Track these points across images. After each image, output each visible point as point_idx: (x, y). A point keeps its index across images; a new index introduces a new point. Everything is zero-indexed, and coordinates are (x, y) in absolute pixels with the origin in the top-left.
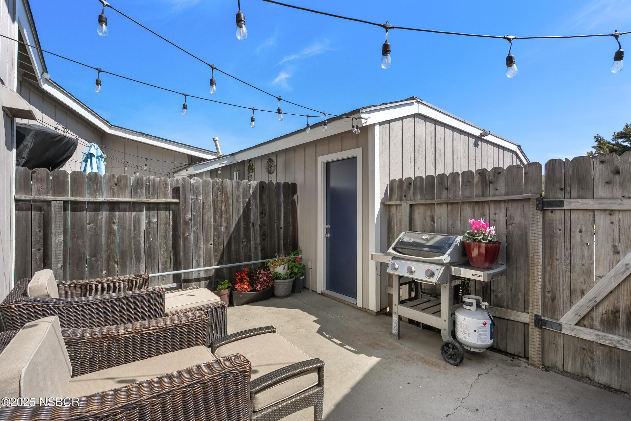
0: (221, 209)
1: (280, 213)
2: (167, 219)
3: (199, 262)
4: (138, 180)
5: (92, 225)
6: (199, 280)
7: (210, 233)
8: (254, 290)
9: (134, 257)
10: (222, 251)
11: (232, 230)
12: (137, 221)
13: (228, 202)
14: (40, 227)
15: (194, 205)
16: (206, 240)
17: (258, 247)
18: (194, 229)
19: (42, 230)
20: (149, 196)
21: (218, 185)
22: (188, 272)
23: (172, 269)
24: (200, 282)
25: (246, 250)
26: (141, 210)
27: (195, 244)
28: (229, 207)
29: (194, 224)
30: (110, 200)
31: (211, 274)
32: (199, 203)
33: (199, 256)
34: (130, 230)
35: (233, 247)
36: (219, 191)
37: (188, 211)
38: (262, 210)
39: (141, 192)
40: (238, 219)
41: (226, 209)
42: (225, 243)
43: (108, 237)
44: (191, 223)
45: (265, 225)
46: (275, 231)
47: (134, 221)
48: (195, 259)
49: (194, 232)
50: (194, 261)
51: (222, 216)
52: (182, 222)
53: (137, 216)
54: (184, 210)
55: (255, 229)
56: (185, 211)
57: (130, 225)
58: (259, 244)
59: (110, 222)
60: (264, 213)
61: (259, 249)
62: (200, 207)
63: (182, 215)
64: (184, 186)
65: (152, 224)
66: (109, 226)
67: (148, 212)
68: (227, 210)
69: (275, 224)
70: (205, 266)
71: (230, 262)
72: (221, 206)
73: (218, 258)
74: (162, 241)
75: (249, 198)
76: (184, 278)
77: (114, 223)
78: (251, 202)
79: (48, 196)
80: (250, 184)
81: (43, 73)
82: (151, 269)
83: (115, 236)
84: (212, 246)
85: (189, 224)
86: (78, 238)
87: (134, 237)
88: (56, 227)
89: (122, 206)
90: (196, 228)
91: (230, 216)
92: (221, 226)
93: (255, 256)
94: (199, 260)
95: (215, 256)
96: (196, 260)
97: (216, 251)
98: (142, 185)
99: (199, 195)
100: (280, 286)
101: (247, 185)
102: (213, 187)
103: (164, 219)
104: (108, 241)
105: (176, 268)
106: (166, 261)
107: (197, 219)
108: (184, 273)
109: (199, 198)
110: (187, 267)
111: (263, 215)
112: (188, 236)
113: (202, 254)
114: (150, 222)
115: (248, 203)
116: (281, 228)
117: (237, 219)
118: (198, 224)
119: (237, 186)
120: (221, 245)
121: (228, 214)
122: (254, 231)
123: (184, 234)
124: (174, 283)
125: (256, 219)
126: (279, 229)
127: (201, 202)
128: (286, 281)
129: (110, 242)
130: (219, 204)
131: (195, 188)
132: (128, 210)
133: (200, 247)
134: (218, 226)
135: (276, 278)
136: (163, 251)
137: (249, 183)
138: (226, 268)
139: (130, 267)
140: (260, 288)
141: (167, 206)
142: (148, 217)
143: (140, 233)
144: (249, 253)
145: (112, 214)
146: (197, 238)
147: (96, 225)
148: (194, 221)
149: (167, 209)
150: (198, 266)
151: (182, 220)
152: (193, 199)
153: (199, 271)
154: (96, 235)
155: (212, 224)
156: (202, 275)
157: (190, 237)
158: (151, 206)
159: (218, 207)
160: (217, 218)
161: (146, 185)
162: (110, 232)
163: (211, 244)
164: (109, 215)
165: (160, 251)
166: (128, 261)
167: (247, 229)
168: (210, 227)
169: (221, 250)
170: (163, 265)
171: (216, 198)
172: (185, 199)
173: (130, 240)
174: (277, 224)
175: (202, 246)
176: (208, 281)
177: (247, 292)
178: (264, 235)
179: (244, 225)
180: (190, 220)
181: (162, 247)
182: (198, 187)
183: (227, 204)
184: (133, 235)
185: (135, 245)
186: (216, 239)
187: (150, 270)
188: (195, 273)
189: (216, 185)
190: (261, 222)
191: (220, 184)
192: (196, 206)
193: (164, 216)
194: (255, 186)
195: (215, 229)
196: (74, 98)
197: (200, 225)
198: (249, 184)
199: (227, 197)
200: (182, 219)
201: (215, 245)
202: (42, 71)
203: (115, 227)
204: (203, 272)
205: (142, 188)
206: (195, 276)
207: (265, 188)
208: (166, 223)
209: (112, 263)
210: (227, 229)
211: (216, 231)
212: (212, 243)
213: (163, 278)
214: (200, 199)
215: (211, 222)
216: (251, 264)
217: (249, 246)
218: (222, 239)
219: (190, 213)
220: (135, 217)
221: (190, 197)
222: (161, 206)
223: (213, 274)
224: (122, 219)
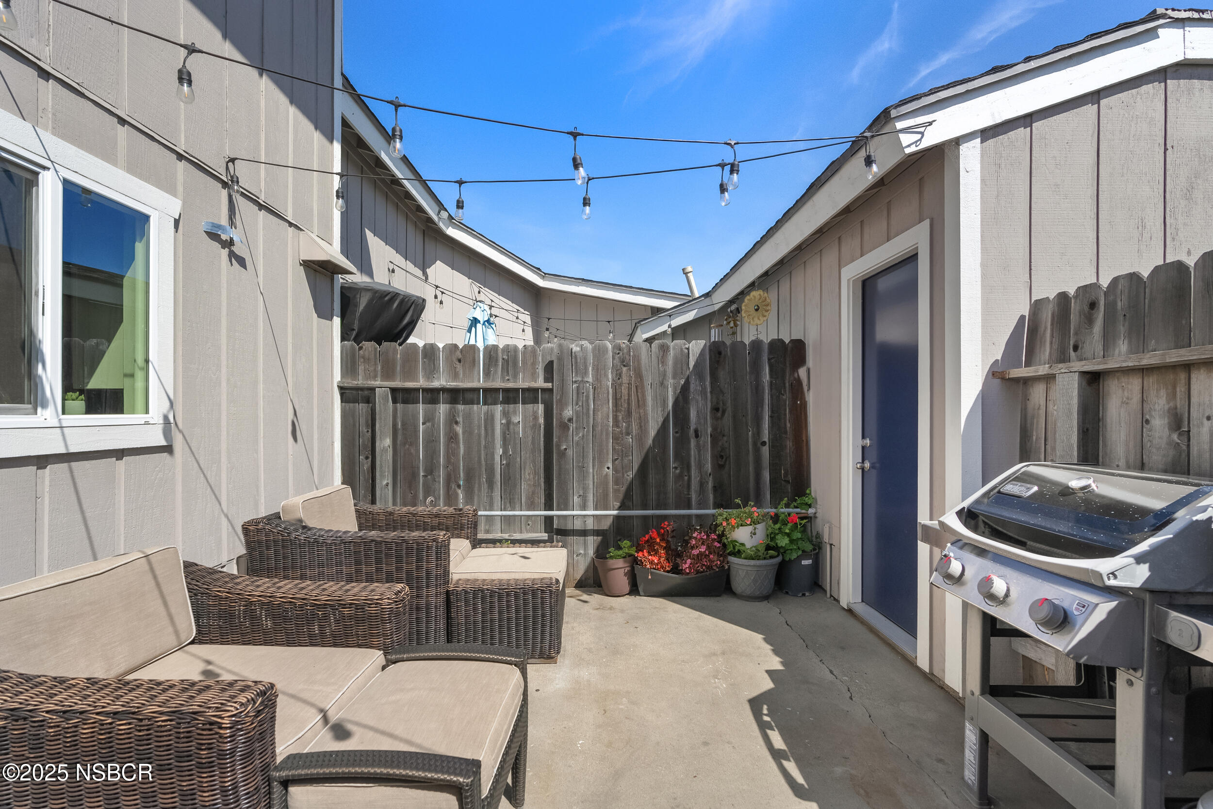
0: (629, 399)
1: (760, 409)
2: (536, 418)
3: (585, 500)
4: (490, 352)
5: (428, 424)
6: (584, 533)
7: (607, 446)
8: (678, 570)
9: (484, 480)
10: (628, 482)
11: (650, 441)
12: (489, 420)
13: (643, 387)
14: (367, 426)
15: (578, 394)
16: (600, 459)
17: (708, 483)
18: (576, 438)
19: (370, 430)
20: (507, 378)
21: (623, 354)
22: (565, 517)
23: (543, 506)
24: (586, 538)
25: (680, 486)
26: (495, 403)
27: (579, 467)
28: (644, 395)
29: (576, 428)
30: (448, 387)
31: (606, 525)
32: (586, 389)
33: (585, 489)
34: (479, 435)
35: (652, 477)
36: (624, 366)
37: (566, 405)
38: (718, 403)
39: (496, 372)
40: (662, 420)
41: (638, 400)
42: (636, 467)
43: (448, 445)
44: (572, 426)
45: (724, 436)
46: (749, 451)
47: (486, 420)
48: (578, 493)
49: (578, 444)
50: (575, 498)
51: (629, 413)
52: (556, 424)
53: (490, 412)
54: (560, 401)
55: (701, 442)
56: (562, 405)
57: (479, 427)
58: (710, 475)
59: (452, 420)
60: (721, 409)
61: (710, 485)
62: (588, 397)
63: (557, 411)
64: (560, 359)
65: (511, 427)
66: (450, 428)
67: (507, 405)
68: (641, 403)
69: (748, 434)
70: (596, 509)
71: (645, 507)
72: (629, 395)
73: (621, 496)
74: (528, 455)
75: (686, 376)
76: (558, 525)
77: (457, 423)
78: (692, 387)
79: (376, 381)
80: (688, 349)
82: (510, 502)
83: (458, 443)
84: (610, 472)
85: (568, 429)
86: (411, 444)
87: (485, 447)
88: (380, 426)
89: (469, 396)
90: (580, 435)
91: (646, 414)
92: (628, 434)
93: (699, 501)
94: (586, 497)
95: (616, 491)
96: (580, 496)
97: (616, 482)
98: (497, 360)
99: (586, 373)
100: (740, 572)
101: (682, 349)
102: (613, 358)
103: (531, 419)
104: (448, 451)
105: (549, 506)
106: (533, 493)
107: (583, 418)
108: (558, 516)
109: (586, 379)
110: (562, 507)
111: (719, 414)
112: (566, 449)
113: (591, 486)
114: (509, 423)
115: (685, 389)
116: (764, 443)
117: (661, 420)
118: (585, 428)
119: (661, 353)
120: (627, 472)
121: (641, 411)
122: (698, 446)
123: (558, 446)
124: (545, 532)
125: (702, 421)
126: (759, 444)
127: (591, 387)
128: (752, 562)
129: (451, 453)
130: (625, 391)
131: (579, 361)
132: (476, 402)
133: (588, 472)
134: (622, 434)
135: (732, 554)
136: (529, 474)
137: (687, 346)
138: (637, 517)
139: (479, 496)
140: (690, 567)
141: (533, 395)
142: (505, 414)
143: (493, 440)
144: (686, 493)
145: (454, 408)
146: (582, 454)
147: (433, 425)
148: (577, 422)
149: (535, 401)
150: (584, 507)
151: (556, 421)
152: (576, 382)
153: (585, 516)
154: (431, 441)
155: (611, 429)
156: (590, 525)
157: (570, 452)
158: (511, 395)
159: (621, 396)
160: (620, 418)
161: (503, 359)
162: (452, 438)
163: (608, 468)
164: (450, 409)
165: (524, 474)
166: (477, 486)
167: (682, 442)
168: (607, 434)
169: (627, 479)
170: (528, 498)
171: (619, 379)
172: (563, 381)
173: (479, 451)
174: (753, 434)
175: (591, 470)
176: (600, 538)
177: (662, 572)
178: (722, 457)
179: (677, 432)
180: (570, 420)
181: (527, 467)
182: (585, 359)
183: (639, 391)
184: (483, 443)
185: (486, 462)
186: (618, 459)
187: (508, 505)
188: (577, 518)
189: (619, 353)
190: (715, 429)
191: (625, 351)
192: (581, 396)
193: (531, 414)
194: (699, 352)
195: (616, 438)
197: (588, 431)
198: (686, 348)
199: (639, 375)
200: (556, 419)
201: (615, 469)
203: (459, 429)
204: (592, 519)
205: (496, 365)
206: (578, 525)
207: (723, 353)
208: (534, 426)
209: (453, 487)
210: (641, 438)
211: (617, 444)
212: (610, 465)
213: (528, 521)
214: (588, 382)
215: (608, 426)
216: (689, 516)
217: (686, 478)
218: (630, 460)
219: (570, 408)
220: (486, 414)
221: (571, 377)
222: (527, 395)
223: (610, 526)
224: (468, 416)
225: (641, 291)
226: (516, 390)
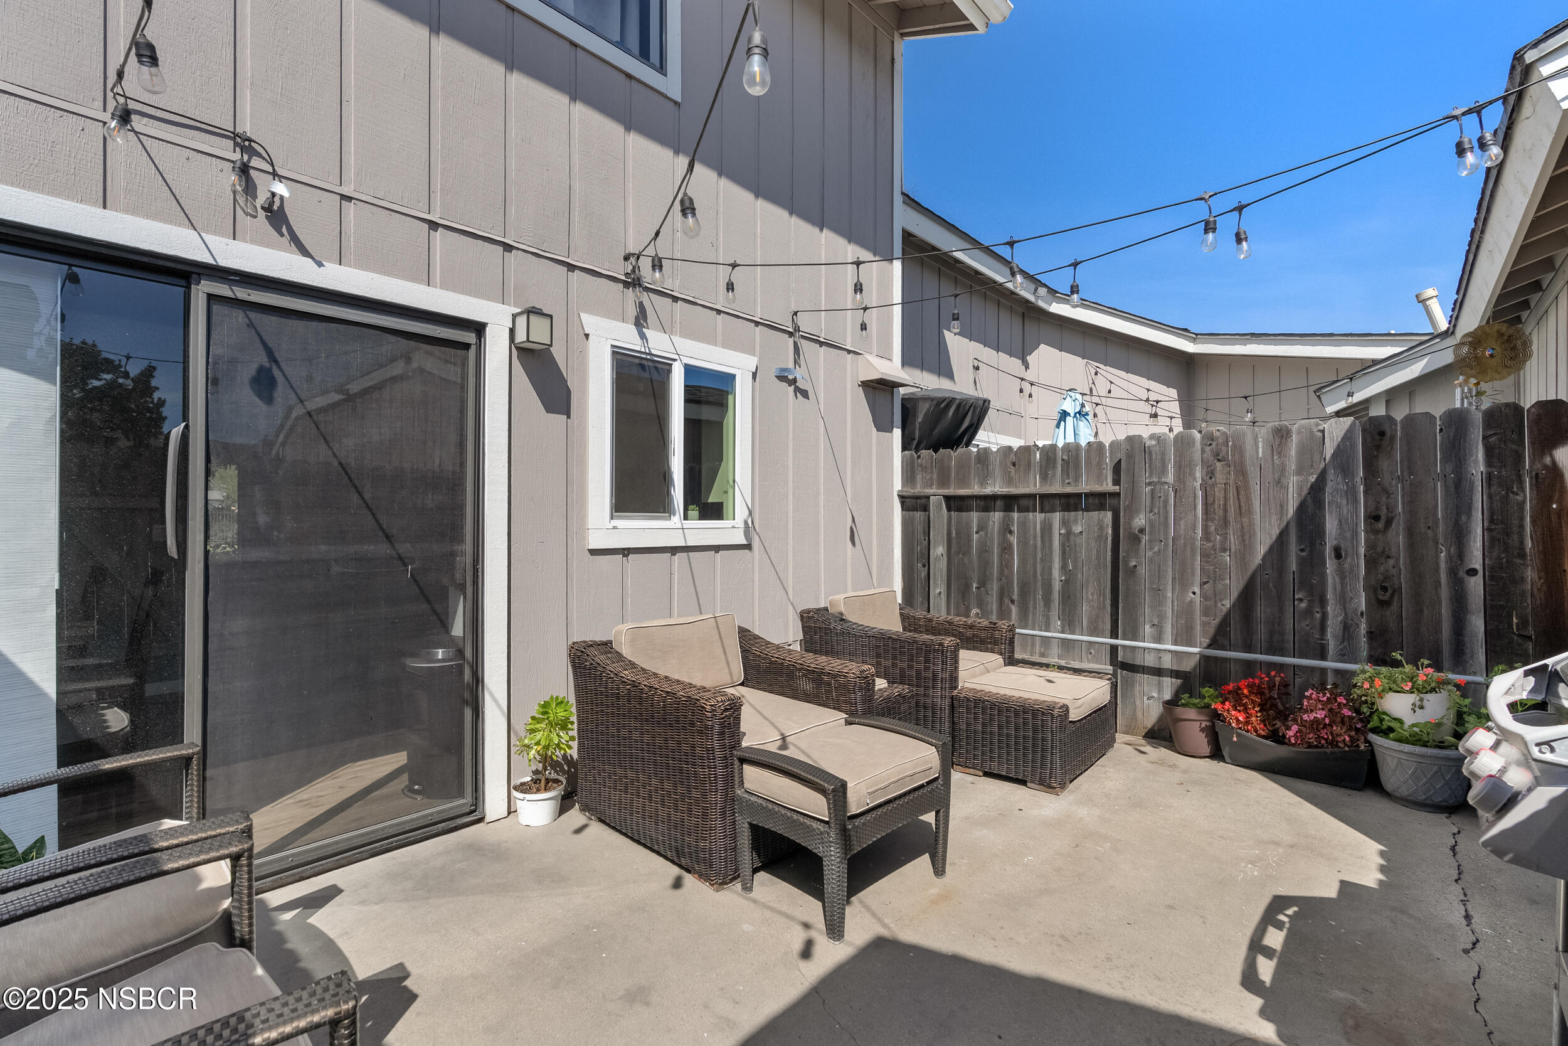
0: (1225, 504)
1: (1464, 518)
2: (1101, 528)
3: (1160, 631)
4: (1047, 453)
5: (981, 533)
6: (1158, 672)
7: (1193, 565)
8: (1277, 737)
9: (1040, 596)
10: (1223, 614)
11: (1258, 559)
12: (1047, 529)
13: (1247, 487)
14: (925, 534)
15: (1153, 498)
16: (1182, 580)
17: (1358, 626)
18: (1149, 554)
19: (927, 538)
20: (1067, 481)
21: (1217, 445)
22: (1134, 648)
23: (1108, 633)
24: (1161, 678)
25: (1308, 625)
26: (1053, 511)
27: (1153, 589)
28: (1248, 499)
29: (1150, 541)
30: (999, 493)
31: (1188, 666)
32: (1164, 493)
33: (1162, 617)
34: (1035, 547)
35: (1261, 611)
36: (1219, 460)
37: (1137, 512)
38: (1377, 508)
39: (1054, 475)
40: (1278, 532)
41: (1240, 506)
42: (1235, 594)
43: (1002, 556)
44: (1145, 539)
45: (1389, 557)
46: (1439, 582)
47: (1042, 530)
48: (1152, 621)
49: (1151, 561)
50: (1147, 627)
51: (1225, 522)
52: (1123, 536)
53: (1047, 521)
54: (1129, 508)
55: (1346, 566)
56: (1132, 511)
57: (1035, 537)
58: (1362, 614)
59: (1006, 530)
60: (1383, 518)
61: (1363, 627)
62: (1166, 502)
63: (1125, 518)
64: (1130, 456)
65: (1072, 538)
66: (1004, 538)
67: (1066, 513)
68: (1243, 510)
69: (1437, 557)
70: (1175, 643)
71: (1249, 649)
72: (1226, 499)
73: (1212, 631)
74: (1091, 572)
75: (1319, 471)
76: (1123, 657)
77: (1011, 532)
78: (1330, 485)
79: (933, 489)
80: (1323, 431)
81: (1036, 290)
82: (1069, 625)
83: (1012, 554)
84: (1197, 599)
85: (1139, 541)
86: (964, 554)
87: (1042, 560)
88: (935, 535)
89: (1024, 502)
90: (1155, 550)
91: (1251, 524)
92: (1224, 550)
93: (1342, 650)
94: (1161, 627)
95: (1204, 624)
96: (1154, 625)
97: (1206, 612)
98: (1055, 462)
99: (1164, 471)
100: (1389, 759)
101: (1312, 433)
102: (1203, 451)
103: (1096, 529)
104: (1002, 563)
105: (1114, 634)
106: (1097, 617)
107: (1159, 530)
108: (1124, 647)
109: (1163, 480)
110: (1130, 636)
111: (1380, 525)
112: (1135, 566)
113: (1169, 614)
114: (1069, 533)
115: (1316, 491)
116: (1473, 572)
117: (1275, 532)
118: (1161, 541)
119: (1277, 441)
120: (1221, 600)
121: (1245, 520)
122: (1341, 573)
123: (1126, 562)
124: (1111, 665)
125: (1348, 535)
126: (1462, 574)
127: (1171, 489)
128: (1407, 748)
129: (1006, 564)
130: (1219, 493)
131: (1154, 456)
132: (1031, 509)
133: (1165, 597)
134: (1215, 550)
135: (1376, 731)
136: (1092, 594)
137: (1321, 428)
138: (1237, 660)
139: (1034, 614)
140: (1295, 736)
141: (1099, 501)
142: (1064, 523)
143: (1051, 552)
144: (1317, 636)
145: (1008, 516)
146: (1157, 574)
147: (986, 535)
148: (1151, 533)
149: (1101, 507)
150: (1159, 639)
151: (1124, 531)
152: (1150, 484)
153: (1159, 650)
154: (984, 550)
155: (1198, 543)
156: (1167, 663)
157: (1142, 571)
158: (1072, 501)
159: (1214, 500)
160: (1213, 528)
161: (1063, 460)
162: (1005, 548)
163: (1194, 593)
164: (1004, 518)
165: (1087, 593)
166: (1032, 603)
167: (1312, 562)
168: (1193, 549)
169: (1221, 610)
170: (1090, 622)
171: (1211, 478)
172: (1133, 482)
173: (1035, 563)
174: (1450, 557)
175: (1170, 594)
176: (1179, 681)
177: (1253, 736)
178: (1385, 589)
179: (1302, 550)
180: (1142, 531)
181: (1091, 585)
182: (1163, 454)
183: (1242, 493)
184: (1039, 555)
185: (1042, 575)
186: (1208, 582)
187: (1067, 628)
188: (1149, 653)
189: (1210, 445)
190: (1370, 546)
191: (1220, 441)
192: (1156, 501)
193: (1096, 523)
194: (1342, 434)
195: (1205, 555)
196: (1106, 309)
197: (1166, 545)
198: (1320, 431)
199: (1242, 472)
200: (1124, 530)
201: (1204, 596)
202: (1032, 287)
203: (1014, 540)
204: (1169, 656)
205: (1054, 467)
206: (1150, 661)
207: (1388, 435)
208: (1100, 536)
209: (1006, 601)
210: (1242, 557)
211: (1208, 562)
212: (1197, 590)
213: (1089, 649)
214: (1166, 483)
215: (1194, 539)
216: (1323, 671)
217: (1318, 615)
218: (1226, 584)
219: (1142, 516)
220: (1043, 523)
221: (1144, 477)
222: (1091, 500)
223: (1195, 668)
224: (1023, 525)
225: (1350, 338)
226: (1079, 495)
